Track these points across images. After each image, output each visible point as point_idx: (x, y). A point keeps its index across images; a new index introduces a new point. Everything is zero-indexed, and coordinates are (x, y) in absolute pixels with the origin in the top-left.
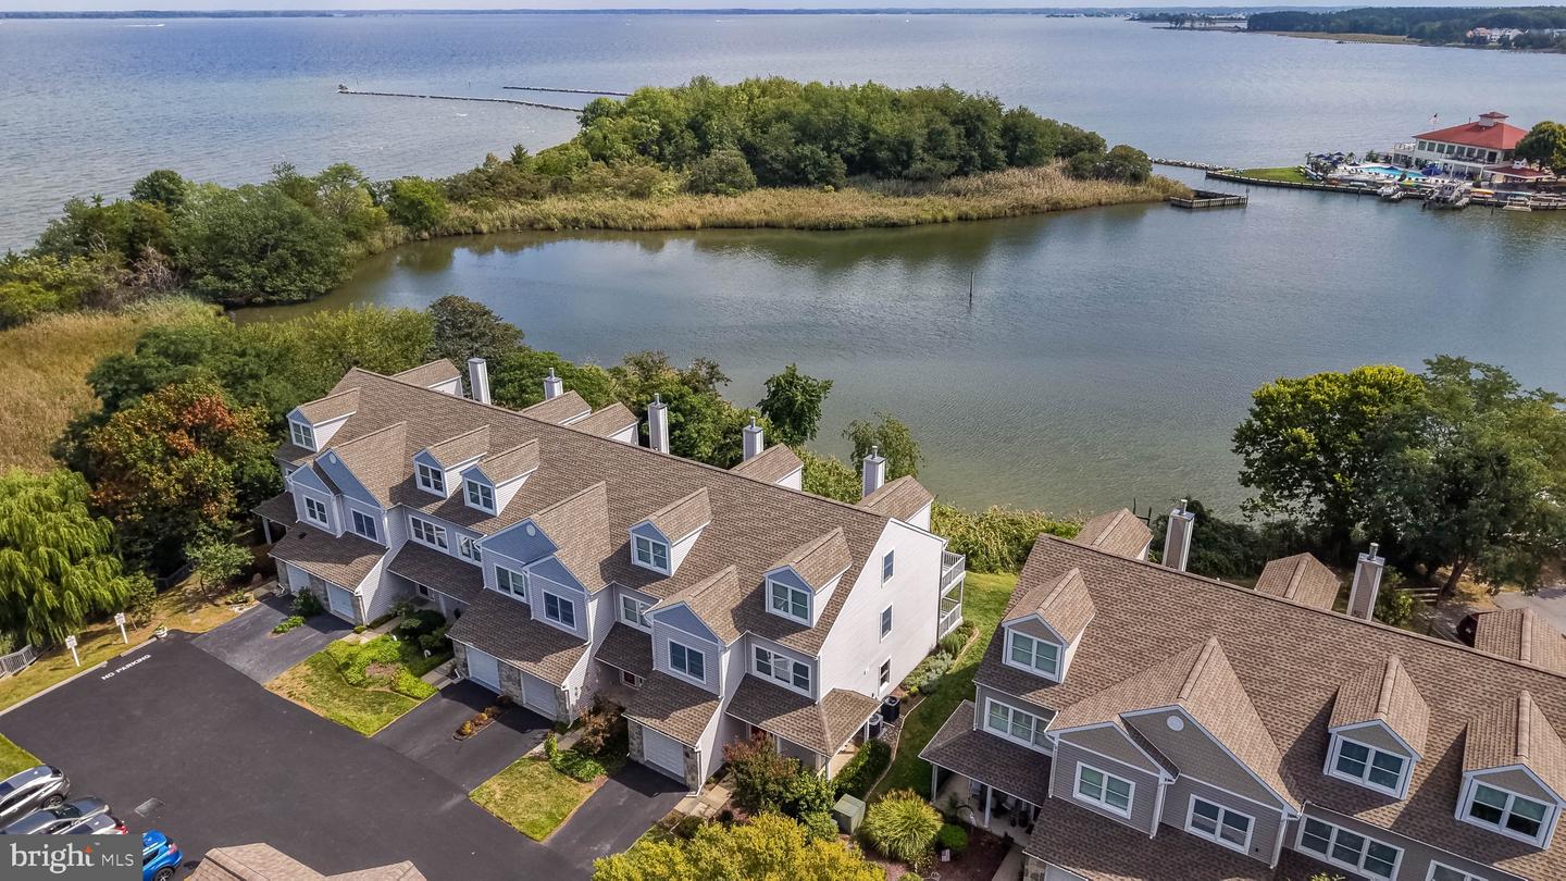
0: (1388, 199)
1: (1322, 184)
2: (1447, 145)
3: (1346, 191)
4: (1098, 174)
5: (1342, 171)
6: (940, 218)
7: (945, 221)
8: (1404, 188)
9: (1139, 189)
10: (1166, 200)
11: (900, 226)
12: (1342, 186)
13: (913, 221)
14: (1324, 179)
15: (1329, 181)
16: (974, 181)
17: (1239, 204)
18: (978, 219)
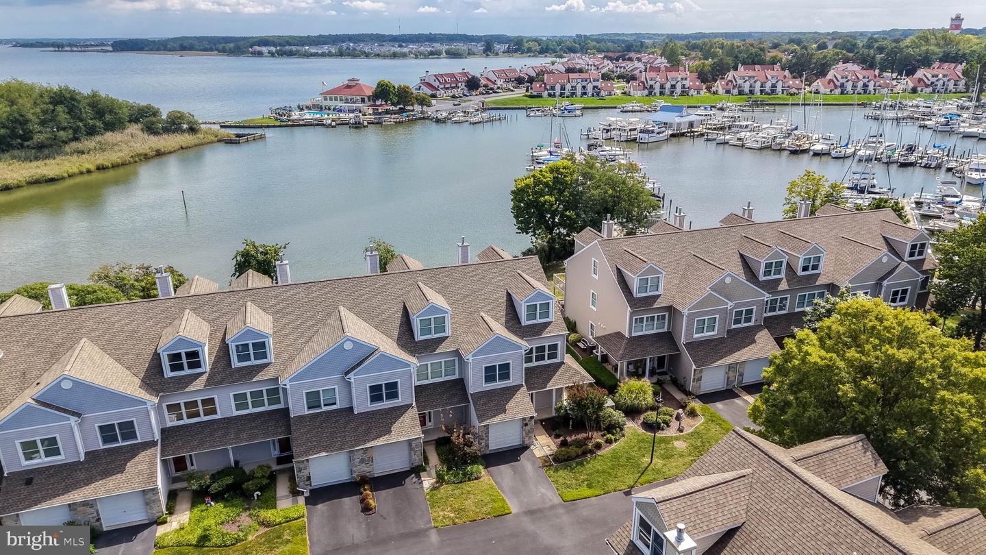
0: (330, 126)
1: (289, 123)
2: (338, 96)
3: (305, 125)
4: (167, 130)
5: (296, 115)
6: (85, 170)
7: (89, 171)
8: (333, 120)
9: (201, 136)
10: (219, 141)
11: (58, 180)
12: (301, 123)
13: (66, 175)
14: (289, 120)
15: (293, 121)
16: (90, 143)
17: (262, 137)
18: (113, 167)
